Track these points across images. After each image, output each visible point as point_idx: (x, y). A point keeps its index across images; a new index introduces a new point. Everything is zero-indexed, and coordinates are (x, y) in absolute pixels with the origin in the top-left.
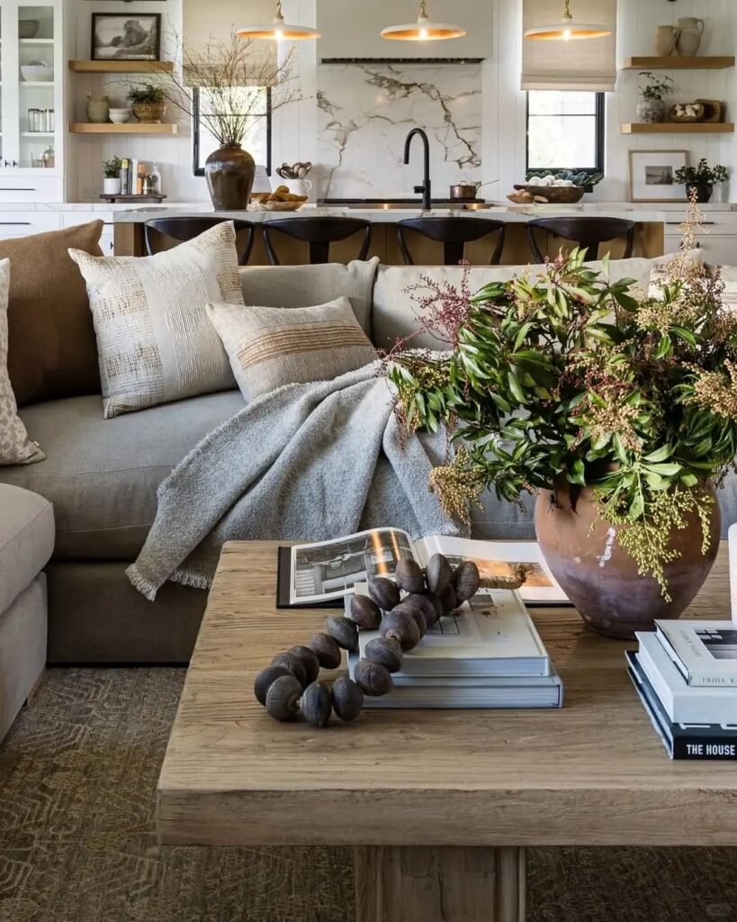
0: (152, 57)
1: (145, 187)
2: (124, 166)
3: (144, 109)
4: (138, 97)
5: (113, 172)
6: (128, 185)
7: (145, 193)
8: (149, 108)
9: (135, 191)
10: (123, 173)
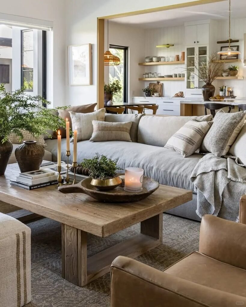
0: (236, 58)
1: (229, 94)
2: (224, 88)
3: (232, 72)
4: (231, 69)
5: (222, 90)
6: (225, 93)
7: (229, 95)
8: (233, 72)
9: (227, 95)
10: (224, 90)
